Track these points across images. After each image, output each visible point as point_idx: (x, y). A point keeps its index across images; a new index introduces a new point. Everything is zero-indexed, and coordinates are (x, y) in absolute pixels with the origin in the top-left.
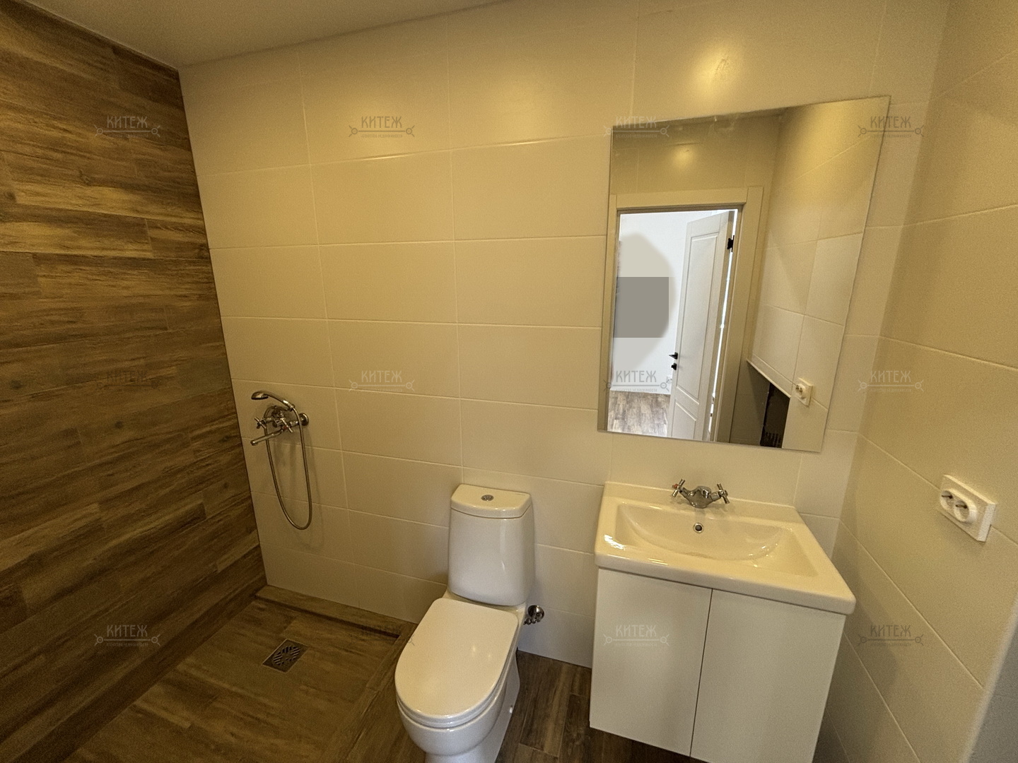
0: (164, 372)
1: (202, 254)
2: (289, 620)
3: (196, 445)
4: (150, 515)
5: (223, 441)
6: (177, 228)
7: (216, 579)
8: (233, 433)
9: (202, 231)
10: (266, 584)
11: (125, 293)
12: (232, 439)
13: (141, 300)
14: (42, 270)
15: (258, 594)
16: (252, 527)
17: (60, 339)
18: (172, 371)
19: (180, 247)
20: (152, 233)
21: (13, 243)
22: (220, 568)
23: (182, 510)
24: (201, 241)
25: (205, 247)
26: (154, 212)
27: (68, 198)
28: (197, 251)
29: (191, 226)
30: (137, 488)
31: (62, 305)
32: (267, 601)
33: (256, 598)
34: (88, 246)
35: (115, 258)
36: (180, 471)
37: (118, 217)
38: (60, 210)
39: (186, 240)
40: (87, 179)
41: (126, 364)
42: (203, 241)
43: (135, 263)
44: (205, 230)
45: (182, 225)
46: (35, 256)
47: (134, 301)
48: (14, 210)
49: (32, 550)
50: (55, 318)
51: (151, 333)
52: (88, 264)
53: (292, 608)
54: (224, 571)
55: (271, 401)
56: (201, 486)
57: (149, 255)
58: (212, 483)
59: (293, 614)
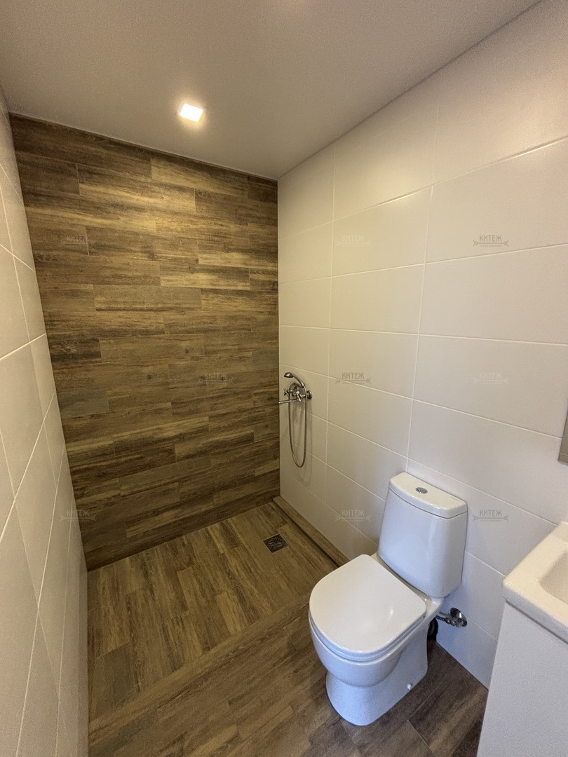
0: (246, 354)
1: (274, 287)
2: (284, 523)
3: (255, 398)
4: (228, 431)
5: (269, 399)
6: (264, 272)
7: (253, 479)
8: (275, 396)
9: (275, 274)
10: (279, 495)
11: (235, 309)
12: (274, 400)
13: (241, 313)
14: (203, 297)
15: (274, 499)
16: (277, 457)
17: (206, 331)
18: (250, 354)
19: (263, 283)
20: (252, 276)
21: (194, 283)
22: (257, 474)
23: (243, 434)
24: (274, 280)
25: (276, 283)
26: (254, 264)
27: (217, 259)
28: (272, 286)
29: (271, 271)
30: (224, 415)
31: (209, 315)
32: (277, 505)
33: (273, 501)
34: (223, 285)
35: (233, 291)
36: (245, 411)
37: (237, 268)
38: (214, 266)
39: (268, 279)
40: (227, 250)
41: (230, 347)
42: (275, 280)
43: (240, 293)
44: (277, 273)
45: (267, 271)
46: (202, 289)
47: (237, 314)
48: (197, 268)
49: (181, 431)
50: (205, 320)
51: (243, 331)
52: (221, 294)
53: (287, 516)
54: (258, 477)
55: (293, 380)
56: (255, 422)
57: (248, 289)
58: (260, 423)
59: (287, 520)
